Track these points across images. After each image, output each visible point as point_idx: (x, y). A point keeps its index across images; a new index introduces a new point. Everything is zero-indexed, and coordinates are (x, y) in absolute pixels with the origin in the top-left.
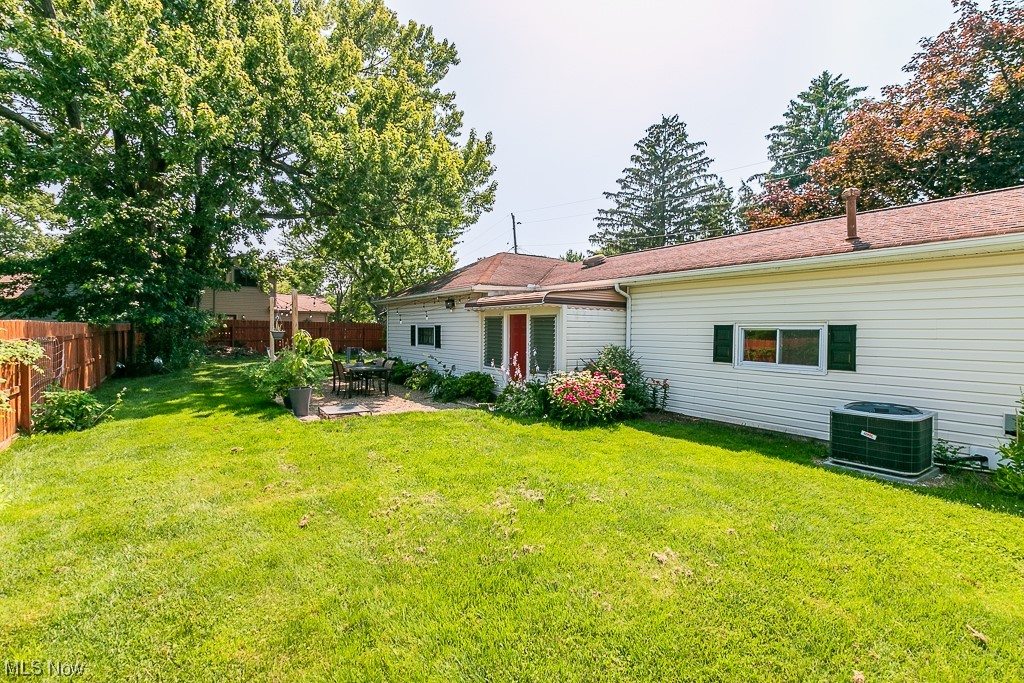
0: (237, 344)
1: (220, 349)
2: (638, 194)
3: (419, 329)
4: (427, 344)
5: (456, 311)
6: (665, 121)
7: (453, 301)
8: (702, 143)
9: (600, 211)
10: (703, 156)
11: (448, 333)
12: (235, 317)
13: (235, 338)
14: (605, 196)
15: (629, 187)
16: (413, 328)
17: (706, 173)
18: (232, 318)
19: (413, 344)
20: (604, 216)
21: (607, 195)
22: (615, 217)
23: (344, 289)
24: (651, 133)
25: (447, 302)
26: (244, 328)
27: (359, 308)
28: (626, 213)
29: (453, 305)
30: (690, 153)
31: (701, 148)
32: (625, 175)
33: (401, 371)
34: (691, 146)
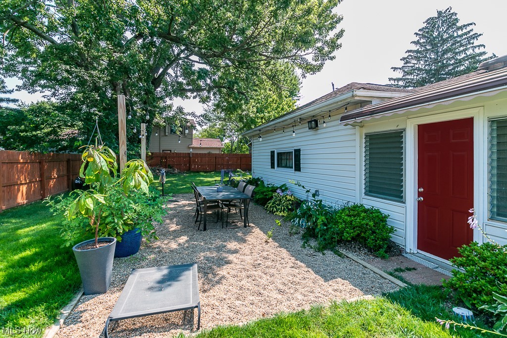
0: (170, 167)
1: (158, 170)
2: (417, 66)
3: (278, 154)
4: (286, 167)
5: (319, 131)
6: (440, 13)
7: (316, 122)
8: (471, 24)
9: (390, 79)
10: (472, 33)
11: (309, 156)
12: (171, 151)
13: (168, 163)
14: (393, 70)
15: (410, 63)
16: (273, 153)
17: (474, 45)
18: (169, 152)
19: (273, 167)
20: (392, 82)
21: (395, 69)
22: (401, 83)
23: (235, 138)
24: (429, 24)
25: (310, 122)
26: (173, 157)
27: (242, 148)
28: (408, 79)
29: (317, 125)
30: (460, 33)
31: (469, 28)
32: (407, 54)
33: (262, 193)
34: (461, 28)
